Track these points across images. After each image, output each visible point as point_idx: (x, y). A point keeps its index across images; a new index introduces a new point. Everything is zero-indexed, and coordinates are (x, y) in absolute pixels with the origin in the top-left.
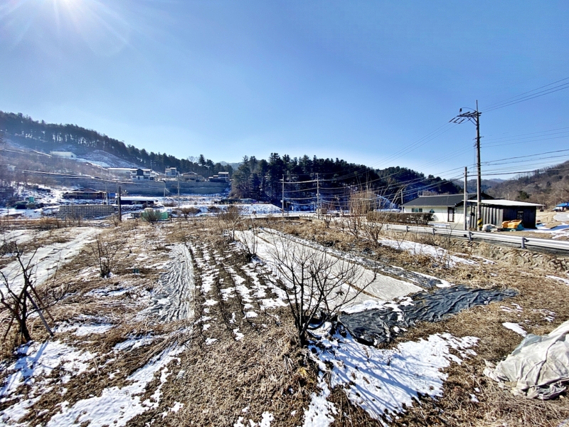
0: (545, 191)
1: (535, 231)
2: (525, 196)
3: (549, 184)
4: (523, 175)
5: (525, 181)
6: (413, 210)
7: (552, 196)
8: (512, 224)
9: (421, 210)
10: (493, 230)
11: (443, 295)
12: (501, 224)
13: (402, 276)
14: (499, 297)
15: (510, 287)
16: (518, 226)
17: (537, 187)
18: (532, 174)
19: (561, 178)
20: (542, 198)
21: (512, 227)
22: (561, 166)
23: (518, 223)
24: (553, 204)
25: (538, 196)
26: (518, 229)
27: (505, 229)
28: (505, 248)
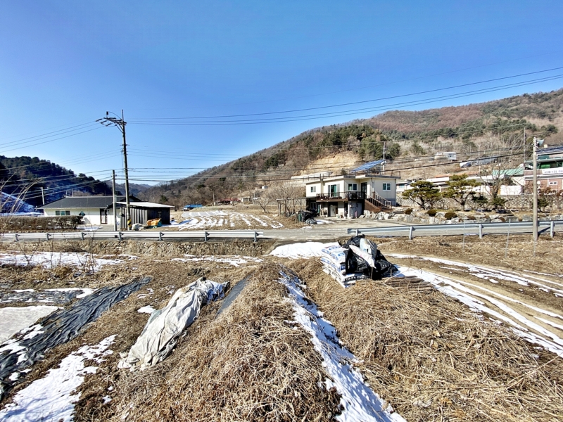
0: (177, 196)
1: (170, 226)
2: (164, 200)
3: (180, 192)
4: (164, 183)
5: (165, 188)
6: (57, 213)
7: (182, 200)
8: (154, 222)
9: (68, 212)
10: (140, 228)
11: (84, 305)
12: (146, 223)
13: (30, 300)
14: (138, 287)
15: (146, 276)
16: (158, 223)
17: (173, 193)
18: (169, 183)
19: (186, 187)
20: (176, 202)
21: (154, 224)
22: (186, 180)
23: (158, 221)
24: (182, 206)
25: (173, 200)
26: (158, 225)
27: (149, 227)
28: (148, 242)
